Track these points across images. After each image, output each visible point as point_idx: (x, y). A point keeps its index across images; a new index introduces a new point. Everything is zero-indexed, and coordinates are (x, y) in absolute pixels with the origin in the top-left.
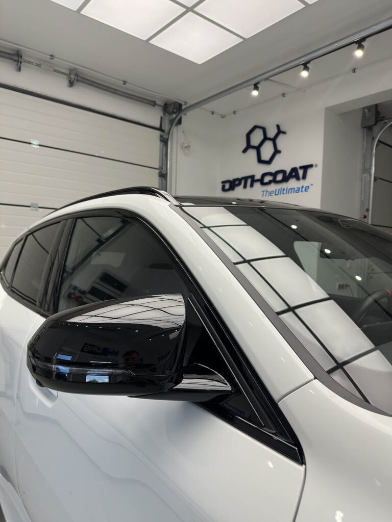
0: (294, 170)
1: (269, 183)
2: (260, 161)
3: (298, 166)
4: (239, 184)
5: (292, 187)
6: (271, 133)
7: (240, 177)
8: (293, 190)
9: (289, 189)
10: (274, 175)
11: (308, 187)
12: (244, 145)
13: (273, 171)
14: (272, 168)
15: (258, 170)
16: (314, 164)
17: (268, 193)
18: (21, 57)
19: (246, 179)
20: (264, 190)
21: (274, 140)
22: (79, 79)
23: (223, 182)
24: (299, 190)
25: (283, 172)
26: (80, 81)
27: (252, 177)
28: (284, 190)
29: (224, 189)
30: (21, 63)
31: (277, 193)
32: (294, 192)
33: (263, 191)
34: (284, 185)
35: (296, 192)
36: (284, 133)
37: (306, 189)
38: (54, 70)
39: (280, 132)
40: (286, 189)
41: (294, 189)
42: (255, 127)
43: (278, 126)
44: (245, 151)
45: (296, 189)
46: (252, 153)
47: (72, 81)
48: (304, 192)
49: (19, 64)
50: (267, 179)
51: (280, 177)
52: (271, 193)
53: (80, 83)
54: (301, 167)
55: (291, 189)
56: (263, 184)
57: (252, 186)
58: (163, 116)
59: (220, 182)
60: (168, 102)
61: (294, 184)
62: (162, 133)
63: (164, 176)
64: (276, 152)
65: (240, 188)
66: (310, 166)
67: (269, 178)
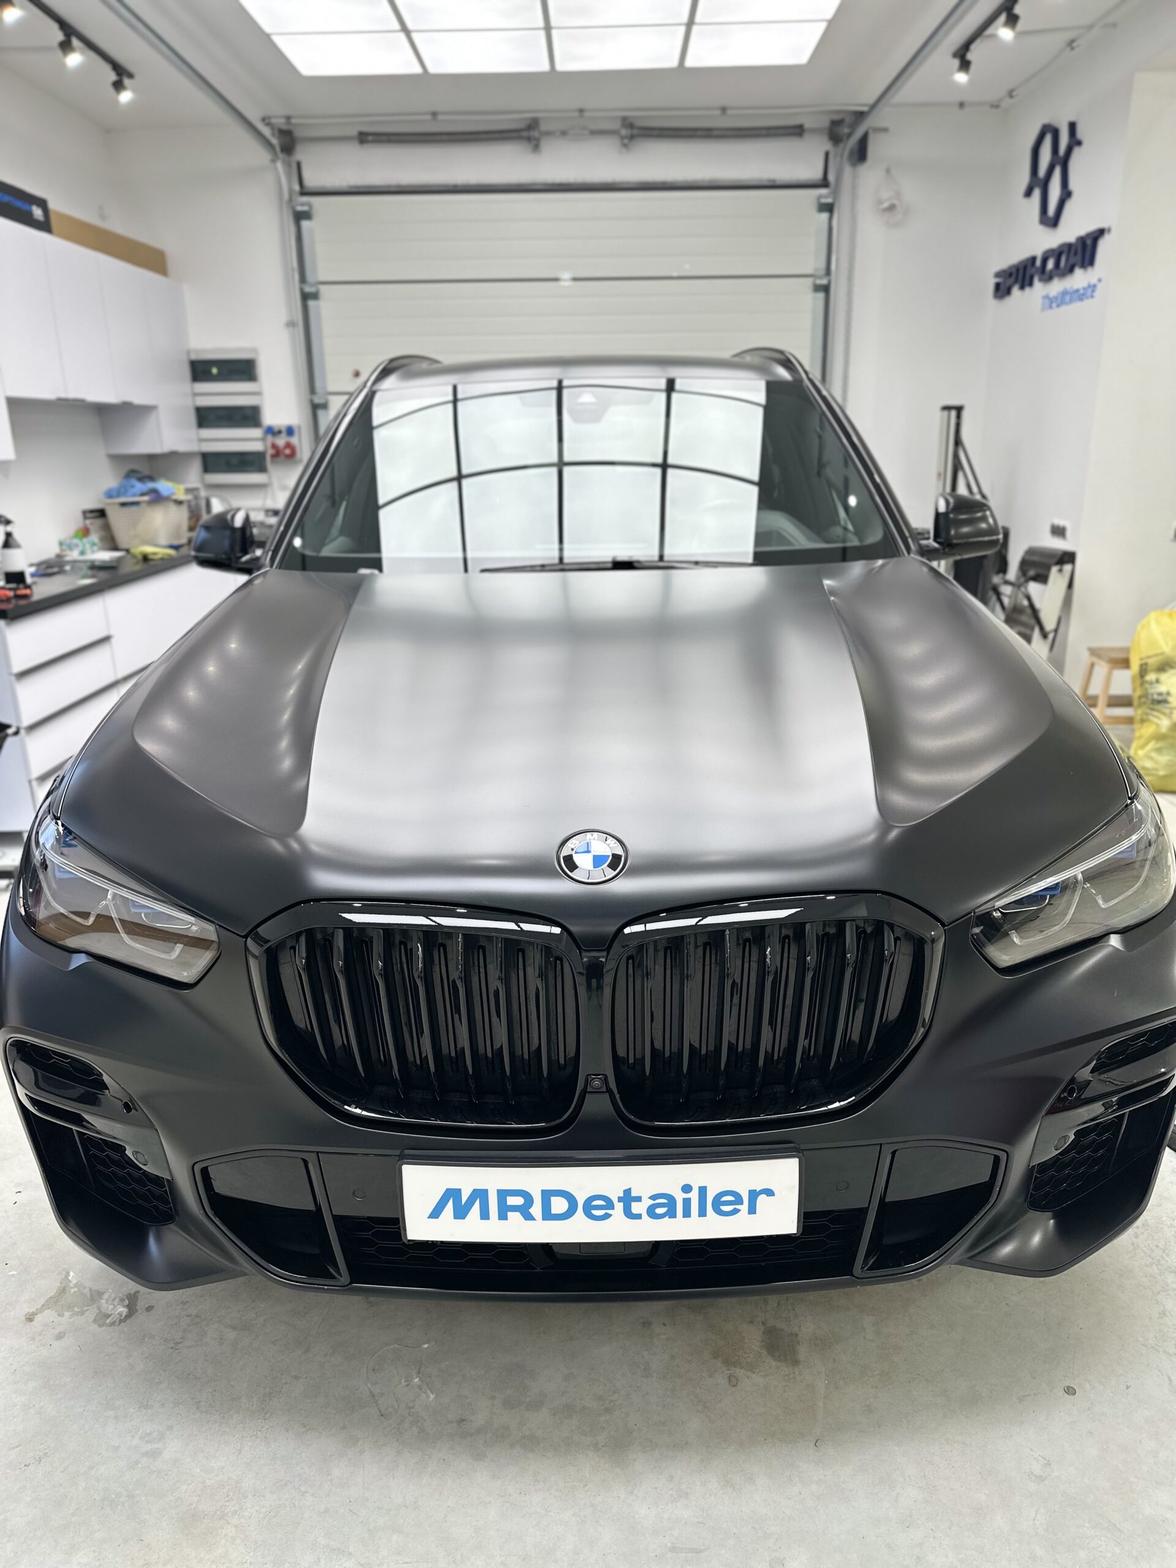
0: (1081, 242)
1: (1052, 275)
2: (1044, 219)
4: (1016, 280)
5: (1076, 288)
6: (1063, 146)
8: (1077, 293)
9: (1074, 291)
11: (1096, 285)
13: (1056, 245)
14: (1057, 238)
15: (1040, 243)
16: (1106, 227)
17: (1048, 299)
18: (538, 129)
19: (1026, 264)
20: (1043, 295)
21: (1065, 162)
22: (635, 132)
23: (997, 275)
24: (1084, 294)
25: (1067, 247)
26: (641, 136)
27: (1034, 258)
28: (1069, 293)
29: (997, 294)
30: (539, 139)
31: (1058, 301)
32: (1078, 300)
33: (1043, 298)
34: (1067, 283)
35: (1081, 300)
37: (1092, 291)
38: (593, 131)
40: (1070, 290)
41: (1079, 290)
42: (1045, 130)
44: (1028, 193)
45: (1081, 291)
46: (1036, 198)
47: (626, 141)
48: (1090, 299)
49: (537, 142)
51: (1063, 262)
52: (1052, 302)
53: (638, 139)
54: (1089, 235)
55: (1076, 291)
56: (1044, 278)
57: (1031, 284)
58: (829, 151)
59: (994, 275)
60: (836, 117)
61: (1080, 278)
62: (823, 191)
63: (826, 289)
64: (1066, 194)
65: (1016, 291)
66: (1101, 232)
67: (1050, 265)
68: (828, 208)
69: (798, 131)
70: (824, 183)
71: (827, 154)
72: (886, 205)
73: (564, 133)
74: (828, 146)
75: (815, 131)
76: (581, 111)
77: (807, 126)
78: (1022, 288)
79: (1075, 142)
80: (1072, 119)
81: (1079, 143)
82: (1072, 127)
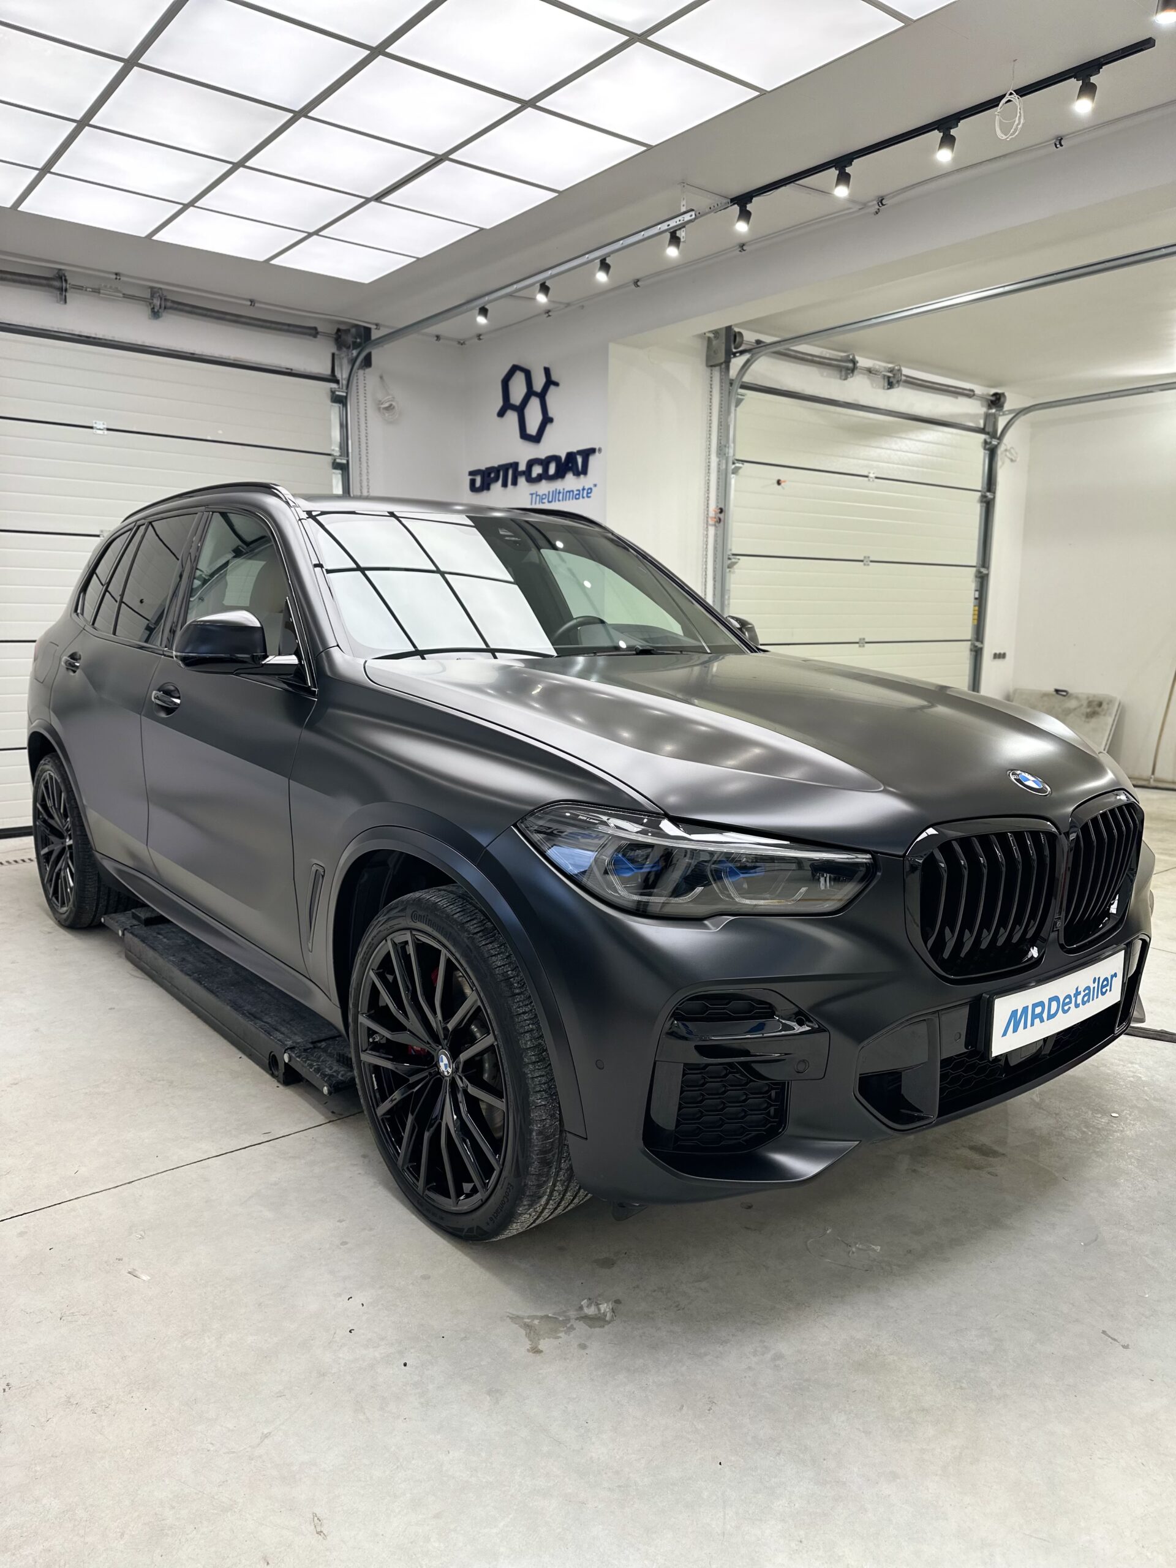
0: (571, 456)
1: (539, 478)
2: (524, 435)
3: (575, 450)
4: (496, 479)
5: (569, 489)
6: (539, 383)
7: (495, 463)
8: (571, 493)
9: (567, 492)
10: (545, 463)
11: (591, 489)
12: (500, 403)
13: (543, 456)
14: (542, 451)
15: (523, 453)
16: (597, 447)
17: (538, 498)
18: (66, 281)
19: (505, 468)
20: (532, 492)
21: (542, 396)
22: (169, 304)
23: (471, 473)
24: (579, 494)
25: (555, 458)
26: (171, 308)
27: (515, 465)
28: (559, 493)
29: (473, 488)
30: (66, 290)
31: (550, 500)
32: (572, 499)
33: (532, 494)
34: (559, 485)
35: (576, 499)
36: (556, 384)
37: (588, 493)
38: (124, 294)
39: (550, 382)
40: (562, 491)
41: (573, 491)
42: (515, 369)
43: (547, 371)
44: (501, 414)
45: (575, 492)
46: (512, 417)
47: (156, 310)
48: (586, 498)
49: (64, 293)
50: (537, 470)
51: (552, 470)
52: (543, 499)
53: (170, 311)
54: (580, 452)
55: (569, 492)
56: (530, 480)
57: (515, 483)
58: (337, 352)
59: (467, 473)
60: (343, 327)
61: (570, 482)
62: (334, 386)
63: (344, 468)
64: (547, 420)
65: (497, 487)
66: (592, 451)
68: (340, 401)
69: (313, 332)
70: (333, 379)
71: (333, 355)
72: (387, 405)
73: (96, 291)
74: (334, 350)
75: (324, 334)
76: (116, 274)
80: (547, 366)
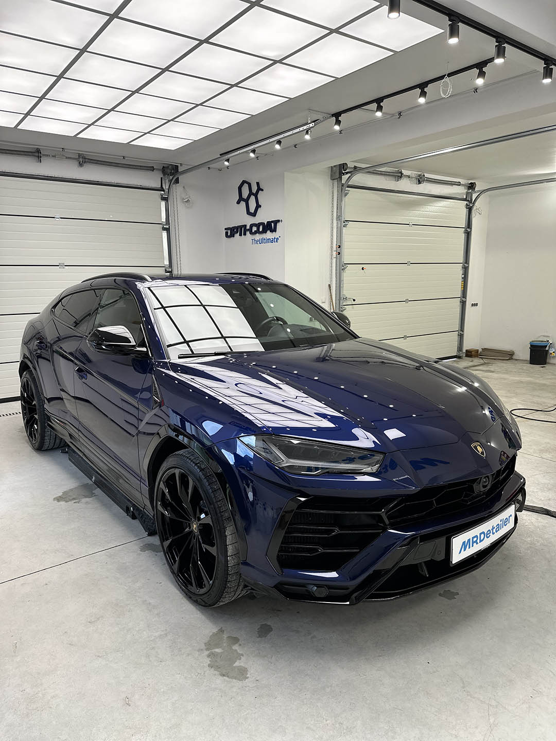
0: (269, 223)
1: (256, 233)
2: (249, 213)
4: (237, 232)
5: (269, 238)
6: (254, 189)
7: (236, 225)
8: (269, 240)
10: (258, 225)
11: (278, 238)
13: (257, 223)
14: (257, 220)
15: (249, 221)
17: (255, 241)
18: (40, 153)
19: (241, 227)
20: (253, 238)
21: (256, 195)
22: (86, 160)
23: (226, 229)
24: (273, 241)
25: (262, 224)
26: (88, 162)
27: (246, 225)
29: (227, 236)
30: (41, 157)
31: (260, 242)
32: (270, 242)
33: (252, 240)
34: (264, 236)
37: (277, 240)
38: (66, 157)
40: (265, 239)
42: (244, 182)
44: (238, 202)
45: (271, 240)
46: (243, 204)
47: (81, 163)
48: (276, 242)
51: (261, 229)
52: (257, 242)
54: (272, 222)
56: (251, 233)
57: (245, 234)
60: (166, 166)
61: (269, 235)
62: (163, 192)
63: (168, 230)
64: (258, 206)
65: (237, 235)
66: (278, 221)
67: (254, 229)
68: (165, 199)
69: (152, 169)
70: (161, 189)
71: (162, 178)
72: (187, 200)
73: (53, 156)
74: (162, 176)
75: (157, 169)
76: (63, 149)
77: (155, 167)
78: (241, 235)
79: (259, 189)
80: (258, 181)
81: (262, 190)
82: (258, 184)
